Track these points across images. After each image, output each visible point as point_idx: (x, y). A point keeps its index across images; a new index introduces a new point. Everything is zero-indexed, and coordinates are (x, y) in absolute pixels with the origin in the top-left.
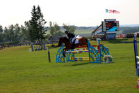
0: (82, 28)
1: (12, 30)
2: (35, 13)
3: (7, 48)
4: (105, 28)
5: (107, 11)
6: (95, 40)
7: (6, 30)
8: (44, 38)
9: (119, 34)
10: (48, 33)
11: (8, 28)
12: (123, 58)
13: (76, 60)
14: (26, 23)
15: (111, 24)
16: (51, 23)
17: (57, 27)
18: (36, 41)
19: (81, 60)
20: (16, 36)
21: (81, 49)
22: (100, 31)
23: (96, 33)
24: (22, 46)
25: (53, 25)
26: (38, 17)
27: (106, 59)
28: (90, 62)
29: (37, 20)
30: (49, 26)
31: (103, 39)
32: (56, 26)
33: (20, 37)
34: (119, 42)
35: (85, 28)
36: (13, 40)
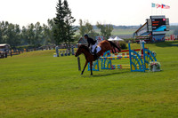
0: (121, 27)
1: (31, 30)
2: (61, 8)
3: (25, 53)
4: (150, 27)
5: (153, 5)
6: (138, 42)
7: (24, 31)
8: (73, 41)
9: (168, 35)
10: (77, 34)
11: (27, 28)
12: (174, 65)
13: (113, 68)
14: (50, 22)
15: (159, 22)
16: (81, 21)
17: (89, 27)
18: (63, 44)
19: (120, 67)
20: (37, 37)
21: (120, 55)
22: (145, 31)
23: (139, 34)
24: (45, 50)
25: (84, 24)
26: (65, 14)
27: (152, 67)
28: (132, 71)
29: (63, 17)
30: (79, 25)
31: (149, 41)
32: (87, 24)
33: (42, 38)
34: (169, 45)
35: (125, 27)
36: (33, 43)
